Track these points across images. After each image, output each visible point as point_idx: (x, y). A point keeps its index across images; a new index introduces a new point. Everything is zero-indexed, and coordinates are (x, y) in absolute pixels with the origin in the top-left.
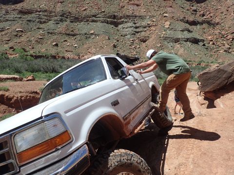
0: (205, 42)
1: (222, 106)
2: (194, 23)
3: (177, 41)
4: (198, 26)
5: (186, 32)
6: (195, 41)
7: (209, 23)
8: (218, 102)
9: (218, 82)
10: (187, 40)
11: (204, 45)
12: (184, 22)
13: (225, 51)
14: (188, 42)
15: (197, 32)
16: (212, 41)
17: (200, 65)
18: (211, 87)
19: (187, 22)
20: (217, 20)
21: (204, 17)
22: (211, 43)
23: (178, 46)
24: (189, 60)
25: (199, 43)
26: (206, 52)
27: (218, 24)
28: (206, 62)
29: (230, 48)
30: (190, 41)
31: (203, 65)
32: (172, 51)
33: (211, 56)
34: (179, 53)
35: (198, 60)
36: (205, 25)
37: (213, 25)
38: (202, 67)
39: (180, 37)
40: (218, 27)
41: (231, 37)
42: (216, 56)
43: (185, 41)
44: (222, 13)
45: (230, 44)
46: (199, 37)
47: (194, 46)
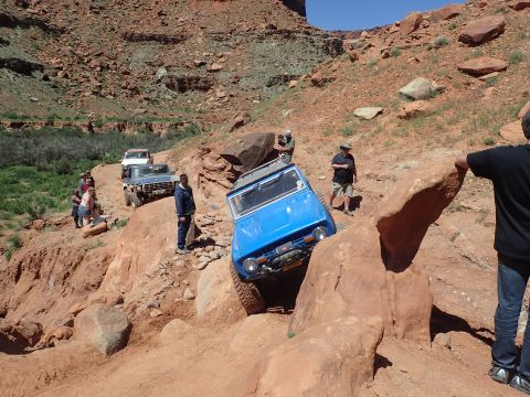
0: (46, 72)
4: (19, 30)
6: (24, 69)
7: (43, 26)
11: (46, 78)
13: (94, 93)
14: (6, 70)
15: (18, 44)
16: (61, 69)
17: (52, 124)
20: (59, 21)
21: (28, 10)
22: (60, 73)
24: (21, 114)
25: (34, 74)
26: (56, 96)
27: (63, 31)
28: (64, 116)
29: (101, 87)
30: (8, 67)
31: (59, 124)
33: (69, 103)
35: (42, 113)
36: (33, 30)
37: (54, 31)
38: (59, 130)
40: (64, 37)
41: (98, 64)
42: (79, 104)
44: (67, 7)
45: (99, 79)
46: (28, 58)
47: (22, 81)
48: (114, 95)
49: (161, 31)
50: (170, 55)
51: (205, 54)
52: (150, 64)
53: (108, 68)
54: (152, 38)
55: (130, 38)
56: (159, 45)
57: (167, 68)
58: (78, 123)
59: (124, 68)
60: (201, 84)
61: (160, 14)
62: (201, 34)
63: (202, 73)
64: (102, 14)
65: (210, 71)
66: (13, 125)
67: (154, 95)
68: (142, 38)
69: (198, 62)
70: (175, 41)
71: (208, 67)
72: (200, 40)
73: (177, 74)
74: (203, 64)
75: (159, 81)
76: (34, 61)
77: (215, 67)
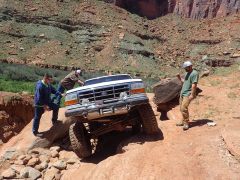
0: (155, 56)
1: (174, 117)
2: (145, 37)
3: (130, 52)
4: (149, 41)
5: (138, 45)
6: (147, 54)
7: (158, 39)
8: (170, 113)
9: (170, 94)
10: (139, 53)
11: (154, 58)
12: (137, 35)
13: (171, 65)
14: (140, 55)
15: (148, 46)
16: (160, 55)
17: (150, 76)
18: (164, 99)
19: (140, 36)
20: (165, 37)
21: (154, 33)
22: (160, 57)
23: (131, 57)
24: (140, 71)
25: (150, 57)
26: (156, 65)
27: (165, 40)
28: (155, 74)
29: (175, 63)
30: (142, 54)
31: (153, 77)
32: (126, 62)
33: (160, 69)
34: (132, 65)
35: (148, 72)
36: (155, 40)
37: (162, 40)
38: (152, 79)
39: (133, 49)
40: (165, 43)
41: (176, 53)
42: (164, 69)
43: (137, 53)
44: (169, 31)
45: (175, 59)
46: (149, 51)
47: (145, 59)
48: (180, 67)
49: (209, 38)
50: (211, 50)
51: (230, 49)
52: (200, 54)
53: (180, 55)
54: (203, 42)
55: (193, 42)
56: (206, 45)
57: (208, 56)
58: (160, 77)
59: (187, 55)
60: (225, 63)
61: (210, 31)
62: (230, 39)
63: (227, 58)
64: (183, 33)
65: (232, 57)
66: (136, 75)
67: (199, 68)
68: (198, 42)
69: (225, 53)
70: (215, 43)
71: (231, 55)
72: (229, 42)
73: (213, 59)
74: (229, 54)
75: (203, 61)
76: (152, 52)
77: (235, 55)
